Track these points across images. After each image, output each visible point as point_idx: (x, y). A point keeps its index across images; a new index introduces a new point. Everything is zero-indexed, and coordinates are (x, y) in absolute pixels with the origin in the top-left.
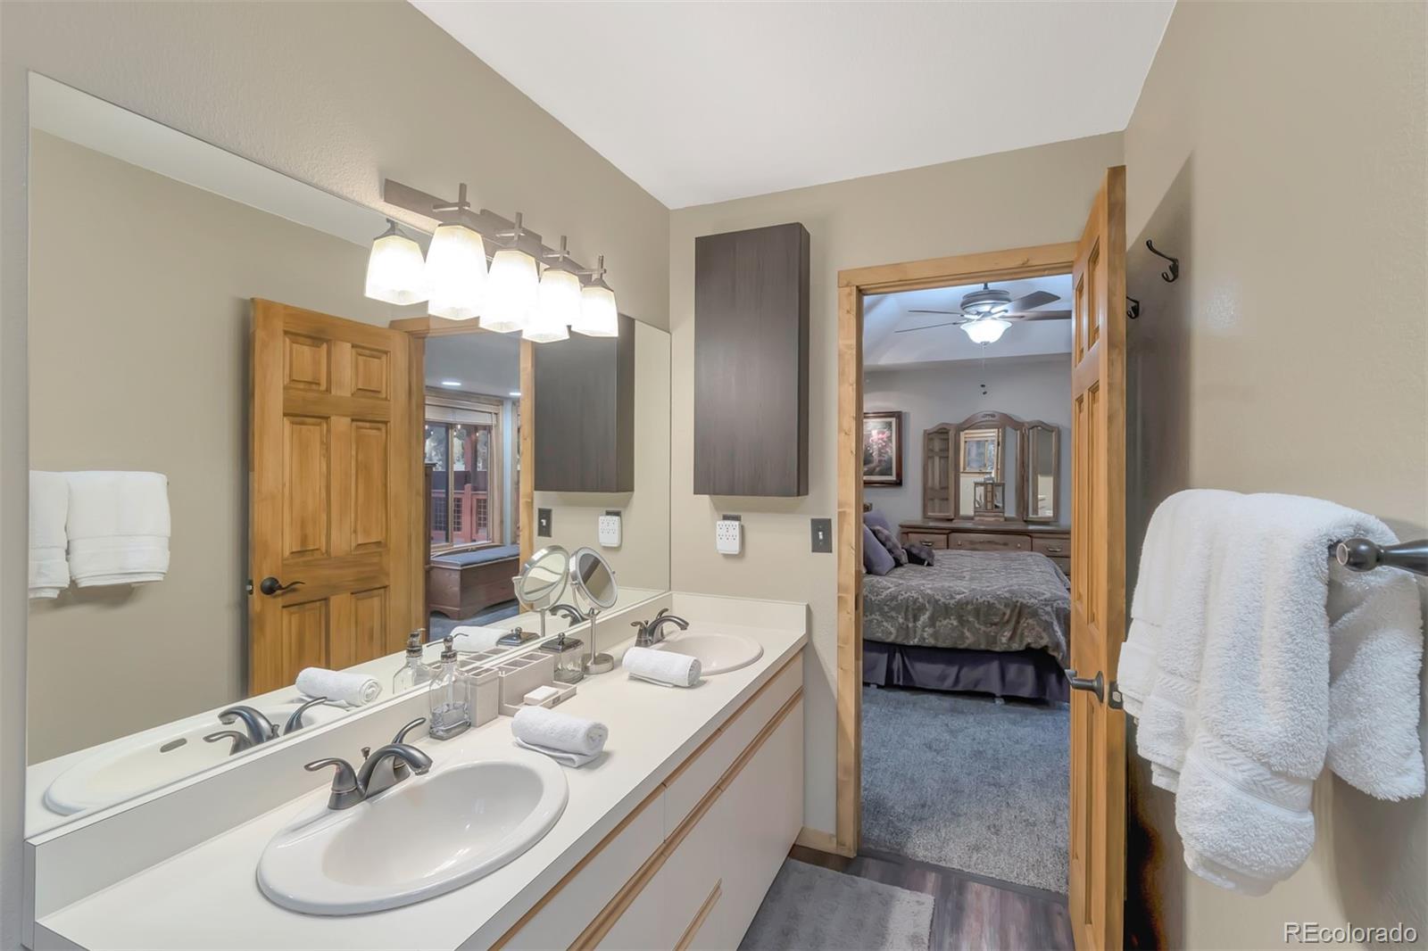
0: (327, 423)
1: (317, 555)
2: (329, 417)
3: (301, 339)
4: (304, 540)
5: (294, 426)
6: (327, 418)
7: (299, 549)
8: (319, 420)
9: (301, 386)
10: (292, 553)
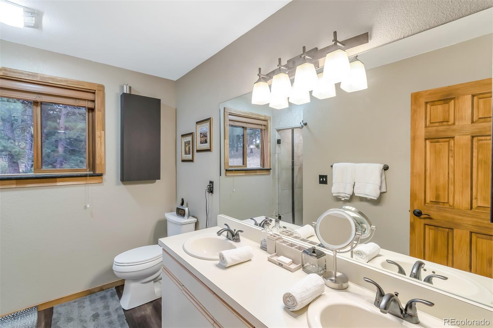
0: (453, 140)
1: (447, 206)
2: (454, 137)
3: (436, 103)
4: (438, 197)
5: (432, 144)
6: (453, 138)
7: (434, 200)
8: (448, 139)
9: (437, 124)
10: (430, 201)
